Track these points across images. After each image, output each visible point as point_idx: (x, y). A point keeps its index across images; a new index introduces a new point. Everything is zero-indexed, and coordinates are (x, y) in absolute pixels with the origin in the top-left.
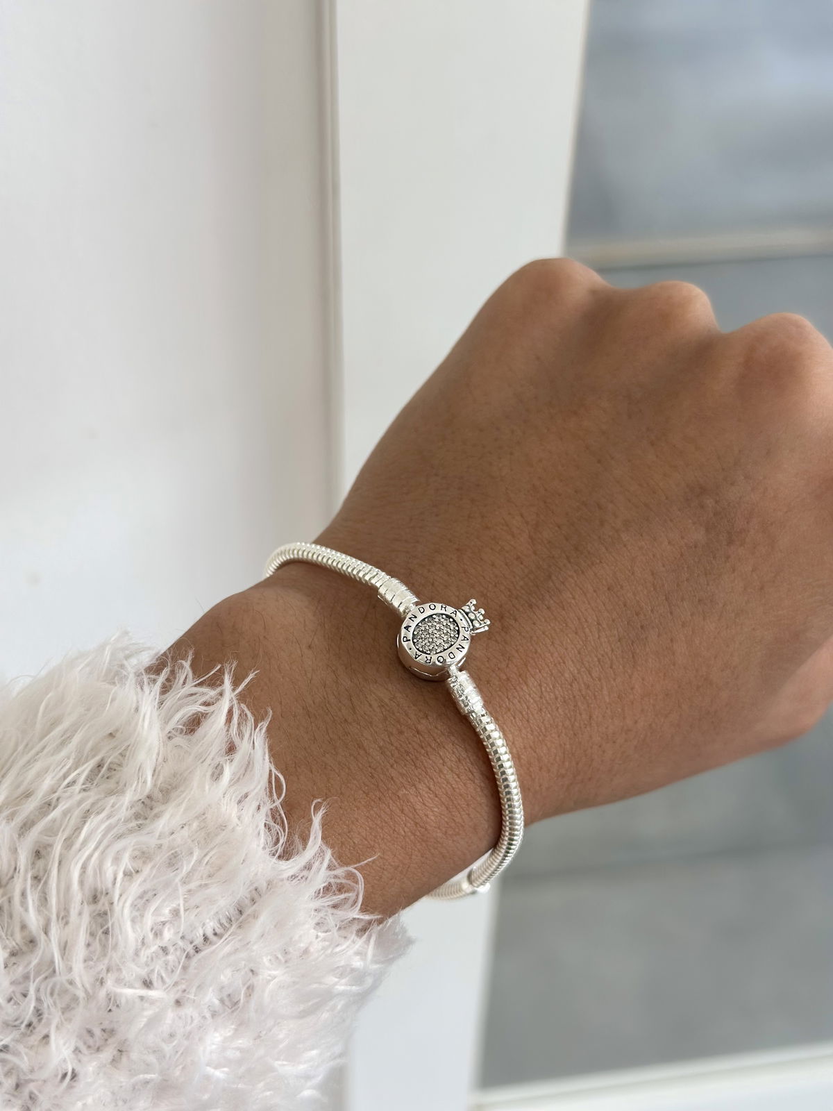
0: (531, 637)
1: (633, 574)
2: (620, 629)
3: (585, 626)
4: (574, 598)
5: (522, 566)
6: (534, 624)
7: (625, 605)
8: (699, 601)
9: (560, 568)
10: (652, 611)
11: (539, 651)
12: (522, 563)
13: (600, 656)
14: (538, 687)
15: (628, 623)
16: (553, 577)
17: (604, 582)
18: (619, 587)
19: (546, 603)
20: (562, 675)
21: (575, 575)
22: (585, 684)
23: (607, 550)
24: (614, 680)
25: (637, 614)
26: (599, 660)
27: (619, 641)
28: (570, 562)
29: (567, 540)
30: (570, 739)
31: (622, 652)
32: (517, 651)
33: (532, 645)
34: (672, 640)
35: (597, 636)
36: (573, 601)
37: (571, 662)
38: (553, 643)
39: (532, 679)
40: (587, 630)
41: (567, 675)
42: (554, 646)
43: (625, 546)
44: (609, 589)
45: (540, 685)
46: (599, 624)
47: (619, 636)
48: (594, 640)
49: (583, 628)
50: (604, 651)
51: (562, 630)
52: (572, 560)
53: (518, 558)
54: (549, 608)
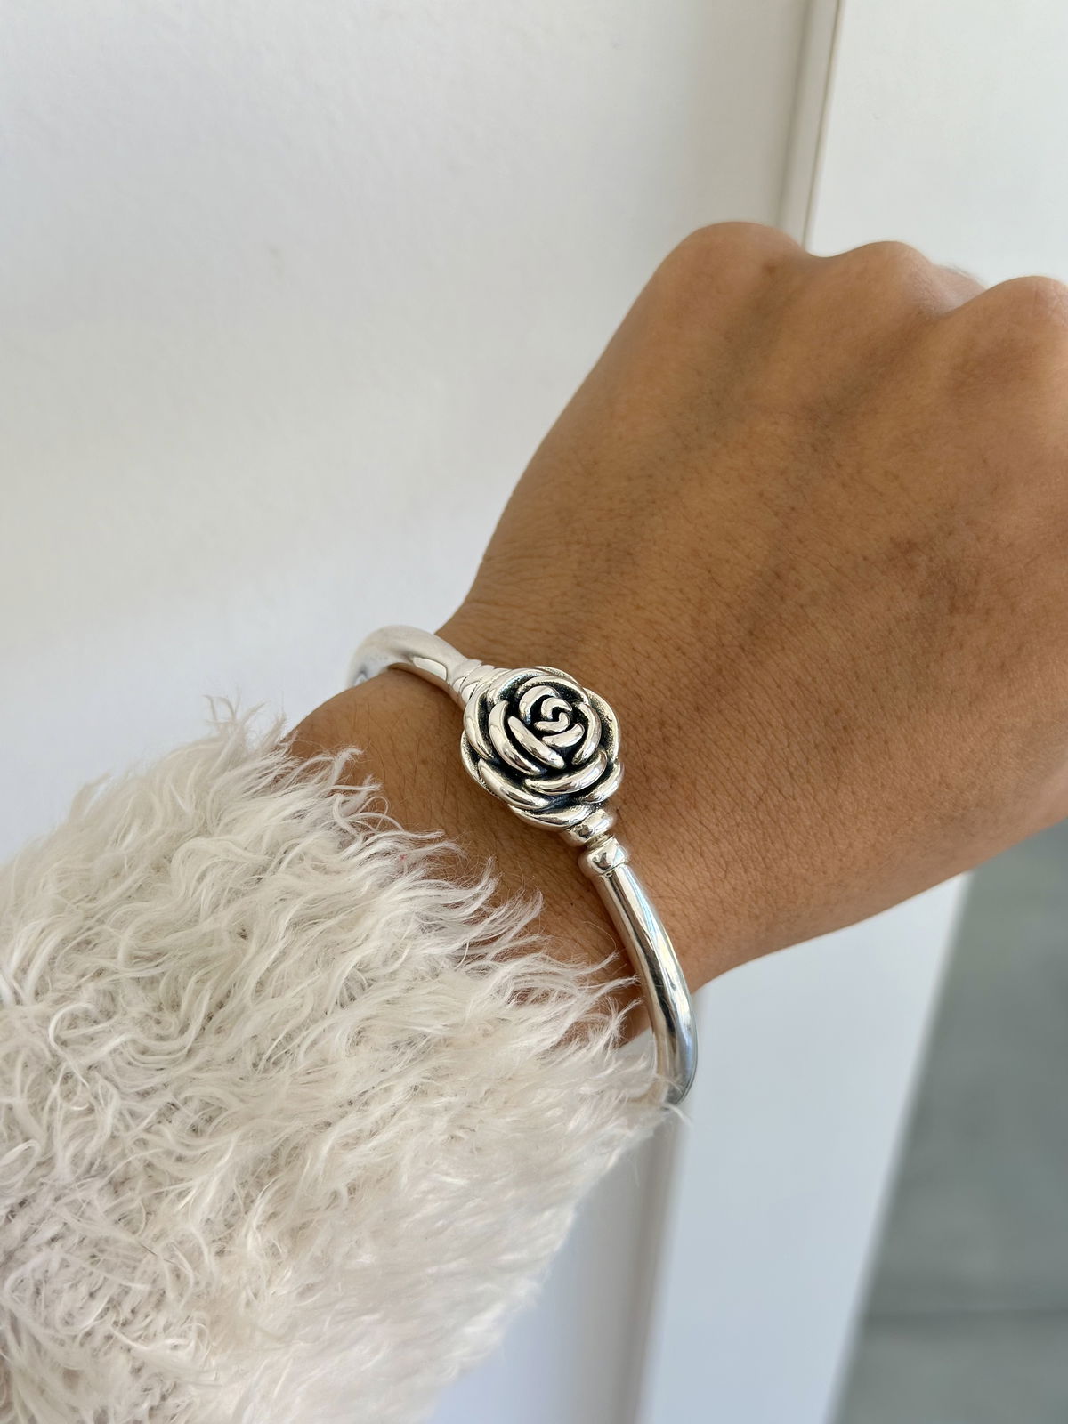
0: (700, 750)
1: (827, 661)
2: (816, 732)
3: (769, 732)
4: (752, 697)
5: (684, 658)
6: (703, 732)
7: (820, 702)
8: (918, 690)
10: (856, 707)
11: (711, 765)
12: (684, 654)
13: (792, 769)
14: (712, 813)
15: (826, 725)
17: (790, 674)
18: (810, 679)
19: (716, 705)
20: (743, 796)
22: (774, 806)
24: (814, 798)
25: (837, 712)
26: (791, 774)
27: (816, 746)
28: (743, 649)
29: (739, 621)
30: (762, 874)
31: (821, 762)
32: (682, 767)
33: (701, 759)
34: (886, 742)
35: (786, 744)
36: (750, 701)
37: (754, 780)
38: (728, 755)
39: (704, 802)
40: (771, 737)
41: (749, 794)
42: (730, 759)
43: (813, 625)
44: (797, 682)
45: (714, 809)
46: (786, 727)
47: (815, 742)
48: (783, 749)
49: (766, 736)
50: (797, 762)
51: (740, 740)
52: (746, 648)
54: (720, 711)
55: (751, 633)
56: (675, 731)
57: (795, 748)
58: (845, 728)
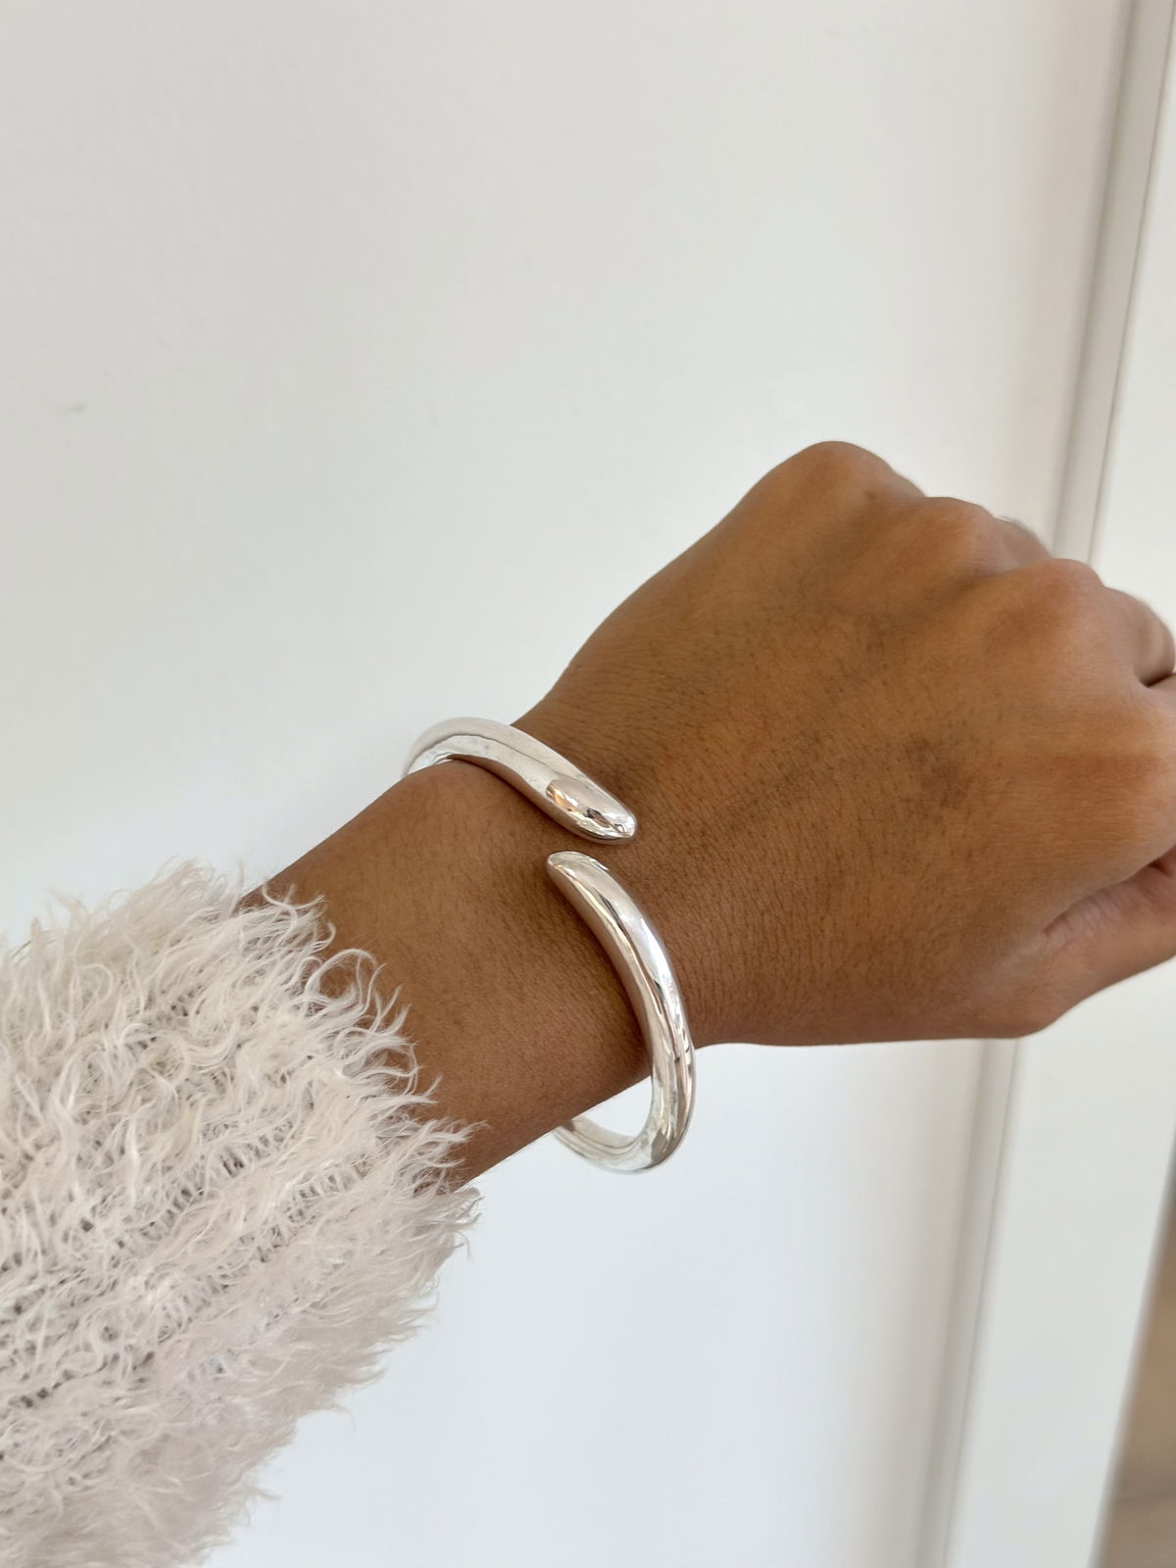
2: (819, 870)
4: (776, 828)
5: (730, 785)
6: (734, 846)
7: (827, 847)
9: (768, 797)
10: (853, 856)
11: (735, 874)
15: (827, 865)
16: (759, 803)
17: (809, 818)
19: (748, 828)
20: (756, 903)
21: (780, 805)
23: (817, 785)
25: (838, 858)
27: (816, 879)
29: (779, 767)
36: (775, 831)
41: (759, 903)
43: (836, 785)
52: (780, 789)
53: (727, 776)
54: (750, 834)
55: (787, 779)
56: (712, 840)
57: (801, 876)
58: (841, 872)
